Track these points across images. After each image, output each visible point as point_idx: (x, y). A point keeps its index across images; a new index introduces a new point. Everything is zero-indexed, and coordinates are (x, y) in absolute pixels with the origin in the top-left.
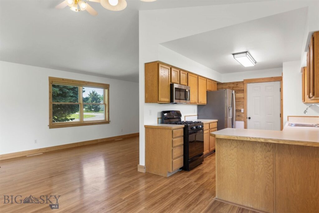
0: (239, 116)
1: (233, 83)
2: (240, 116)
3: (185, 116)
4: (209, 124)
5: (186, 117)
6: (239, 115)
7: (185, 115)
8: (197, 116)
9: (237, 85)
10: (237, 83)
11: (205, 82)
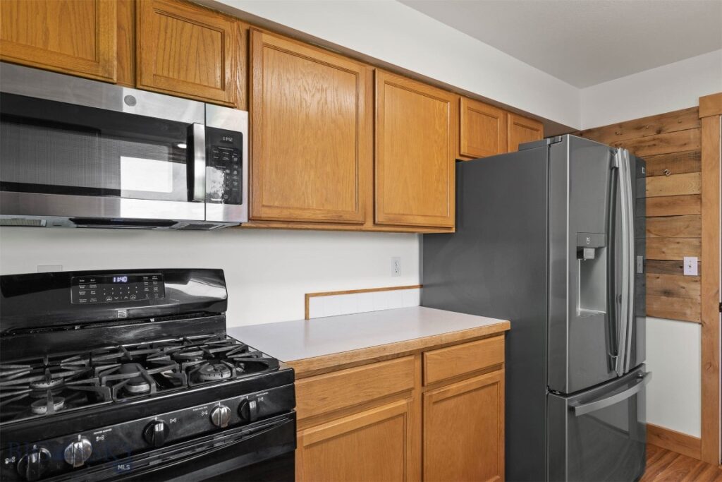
0: (667, 293)
1: (638, 125)
2: (678, 295)
3: (307, 297)
4: (422, 353)
5: (312, 300)
6: (669, 286)
7: (309, 292)
8: (416, 293)
9: (659, 132)
10: (661, 122)
11: (448, 108)
